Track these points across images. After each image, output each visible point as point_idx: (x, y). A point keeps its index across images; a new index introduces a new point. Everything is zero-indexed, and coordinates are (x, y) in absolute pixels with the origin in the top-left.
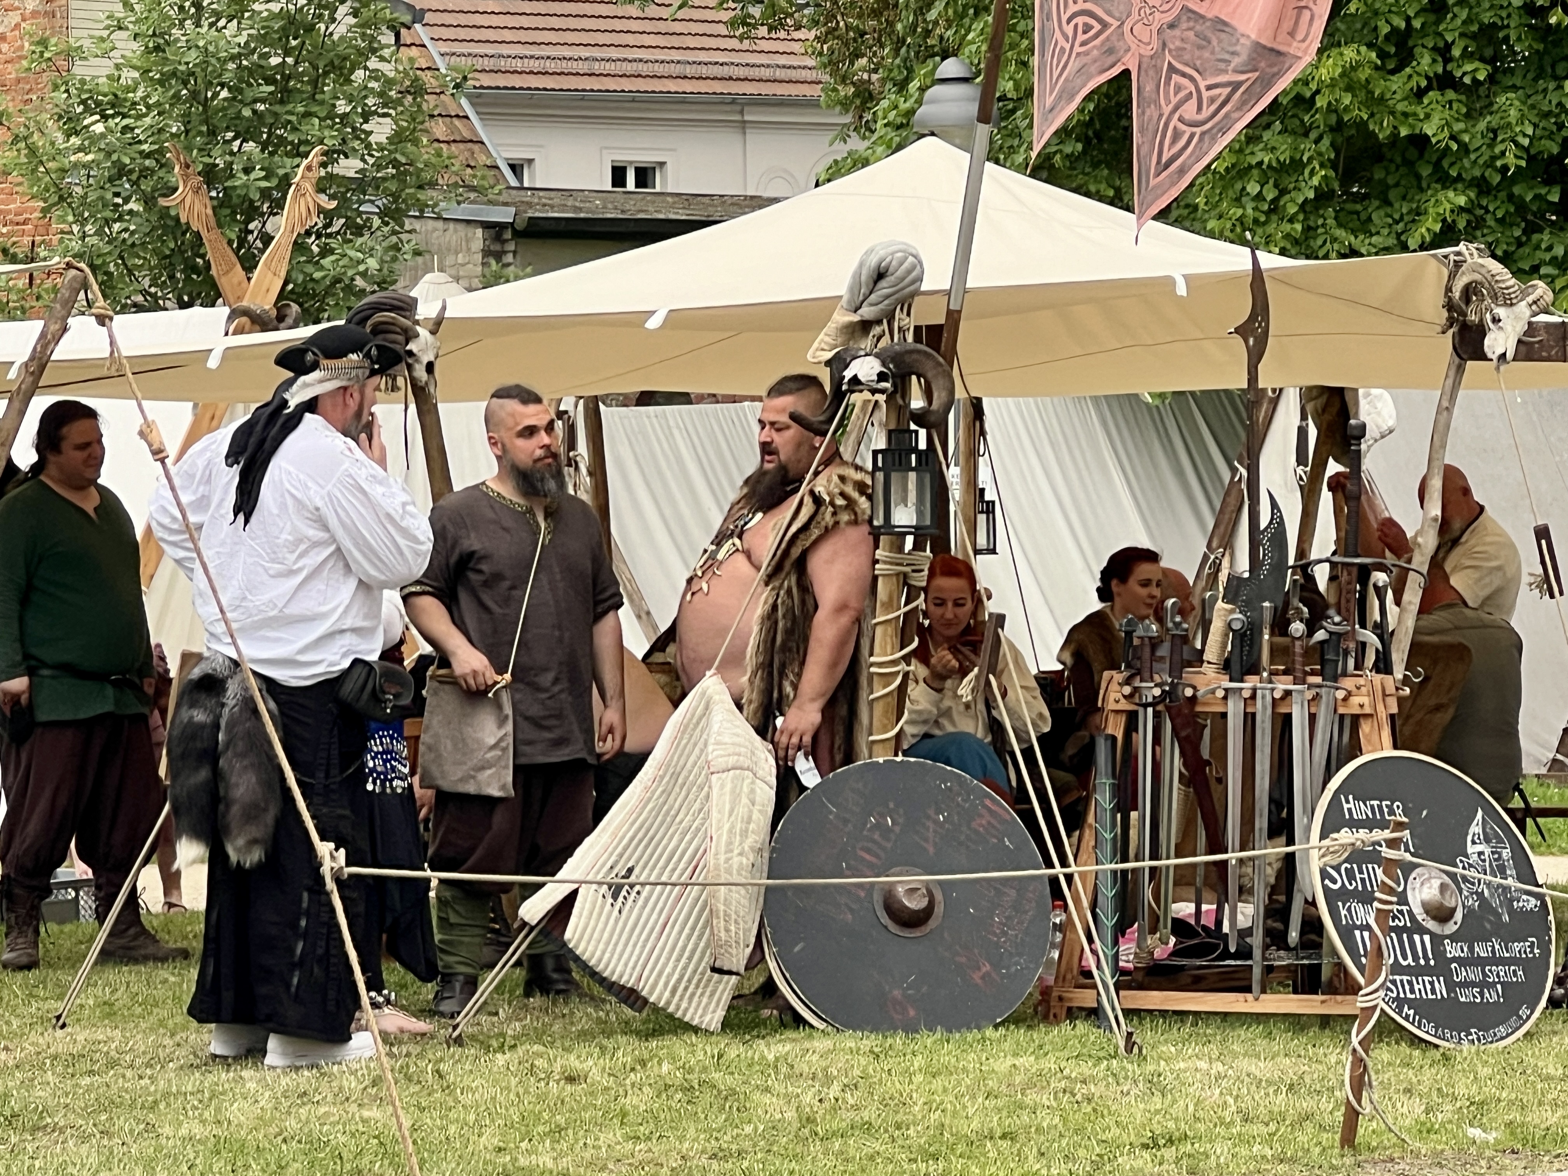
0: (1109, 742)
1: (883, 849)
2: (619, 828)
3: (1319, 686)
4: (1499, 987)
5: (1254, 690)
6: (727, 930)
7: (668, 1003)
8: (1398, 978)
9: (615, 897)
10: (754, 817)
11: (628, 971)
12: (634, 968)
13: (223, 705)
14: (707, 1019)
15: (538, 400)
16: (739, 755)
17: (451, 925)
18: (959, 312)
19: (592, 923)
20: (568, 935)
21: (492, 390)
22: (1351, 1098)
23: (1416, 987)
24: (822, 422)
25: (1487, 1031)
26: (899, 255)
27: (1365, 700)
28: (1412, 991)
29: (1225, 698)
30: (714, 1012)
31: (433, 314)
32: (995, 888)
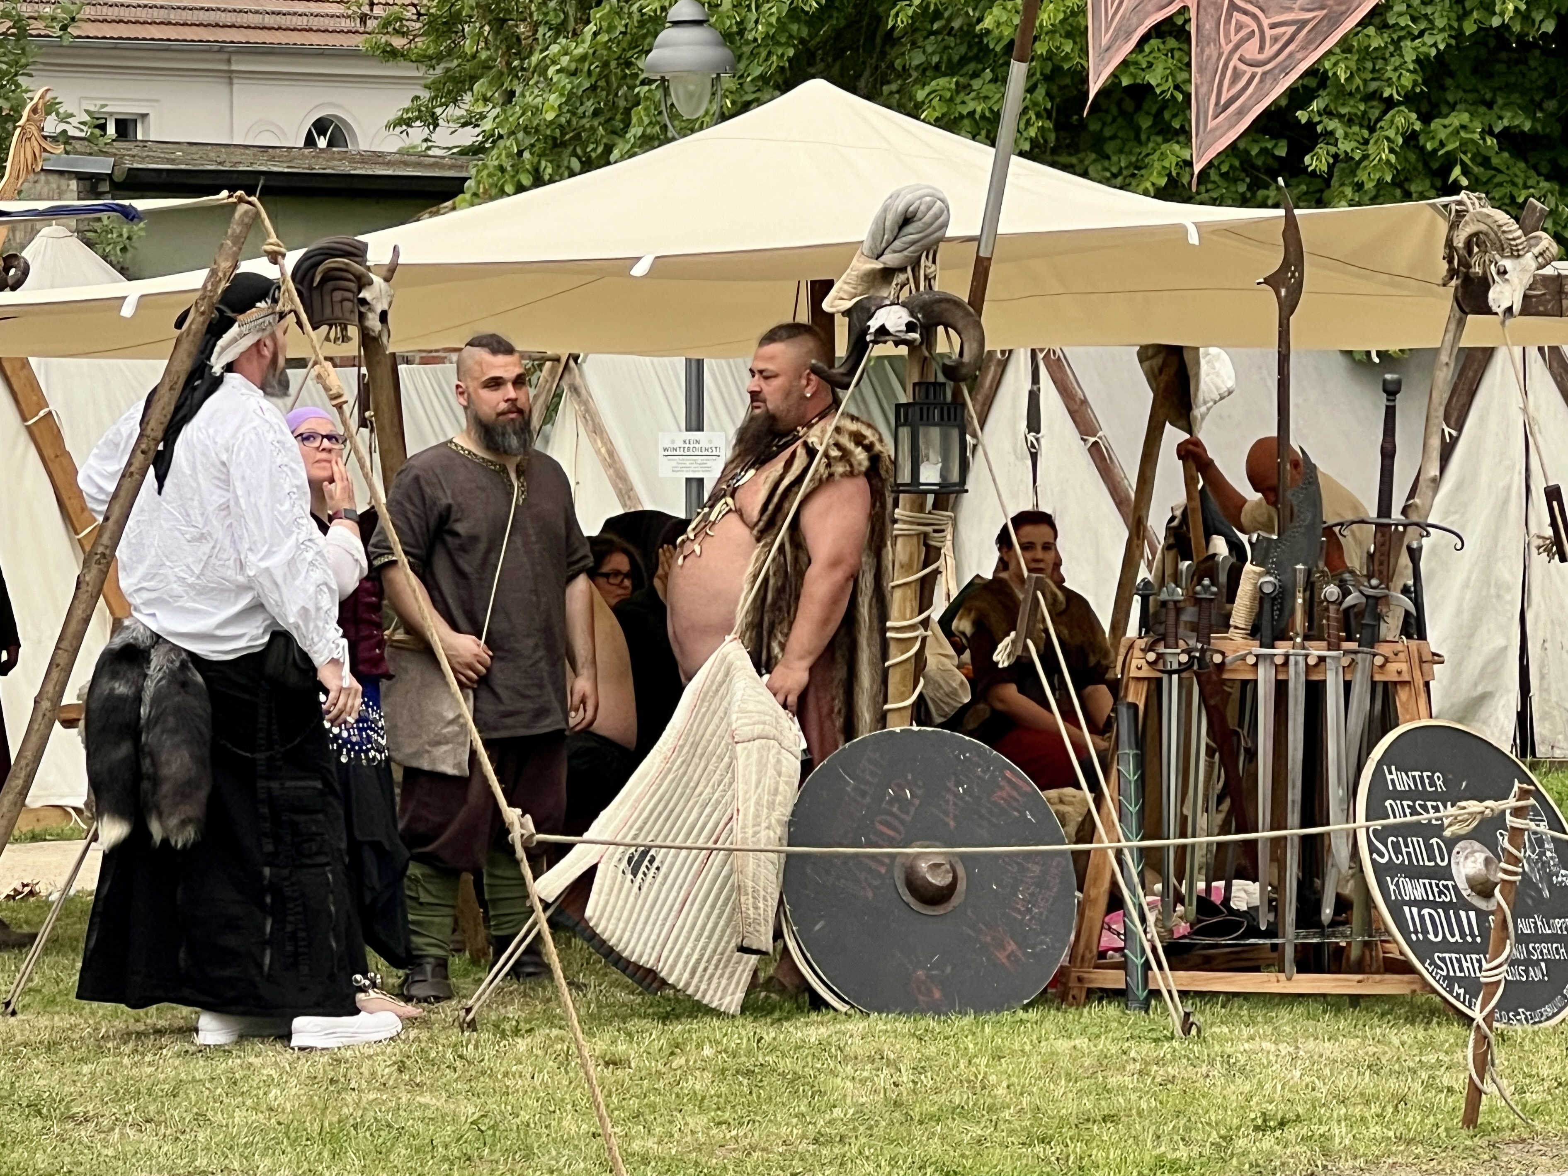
0: (1132, 711)
1: (902, 822)
2: (638, 800)
3: (1355, 652)
4: (1543, 964)
5: (1287, 656)
6: (756, 908)
7: (688, 984)
8: (1447, 955)
9: (635, 873)
10: (781, 788)
11: (648, 950)
12: (653, 948)
13: (146, 676)
14: (726, 1001)
15: (509, 350)
16: (764, 723)
17: (421, 904)
18: (990, 259)
19: (612, 900)
20: (588, 913)
21: (468, 340)
22: (1475, 1076)
23: (1465, 965)
24: (843, 374)
25: (1533, 1010)
26: (928, 199)
27: (1404, 667)
28: (1461, 970)
29: (1256, 665)
30: (733, 993)
31: (386, 259)
32: (1019, 864)
